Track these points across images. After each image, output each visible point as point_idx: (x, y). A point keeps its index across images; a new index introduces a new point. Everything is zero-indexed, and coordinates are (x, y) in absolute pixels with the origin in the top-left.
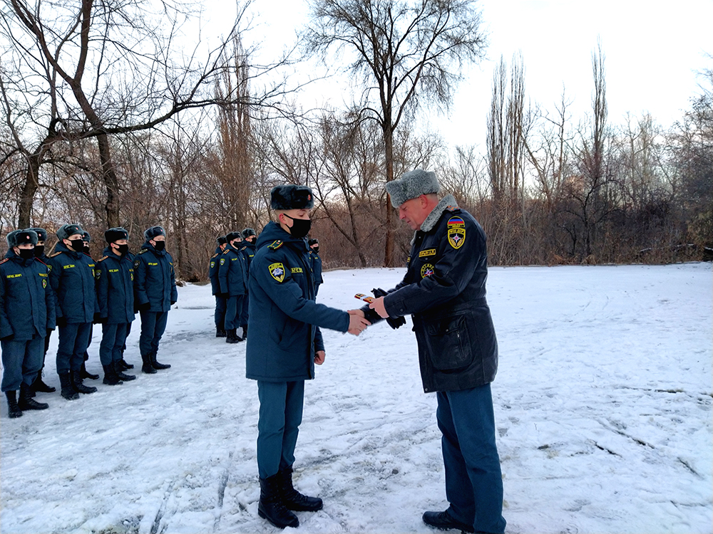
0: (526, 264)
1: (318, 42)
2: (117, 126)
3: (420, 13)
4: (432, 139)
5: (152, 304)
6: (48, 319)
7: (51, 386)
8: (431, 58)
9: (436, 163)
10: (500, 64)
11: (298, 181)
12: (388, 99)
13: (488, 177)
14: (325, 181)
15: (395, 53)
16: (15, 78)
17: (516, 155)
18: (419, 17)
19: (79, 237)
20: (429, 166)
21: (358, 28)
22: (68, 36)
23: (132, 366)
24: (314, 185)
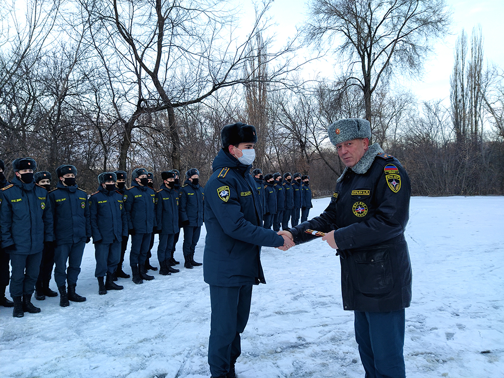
0: (485, 194)
1: (315, 33)
2: (178, 102)
3: (394, 4)
4: (404, 97)
5: (190, 221)
6: (123, 230)
7: (128, 274)
8: (402, 37)
9: (407, 116)
10: (461, 37)
11: (299, 133)
12: (368, 69)
13: (452, 125)
14: (319, 132)
15: (374, 36)
16: (117, 74)
17: (475, 107)
18: (392, 7)
19: (145, 176)
20: (401, 117)
21: (345, 20)
22: (148, 45)
23: (179, 262)
24: (311, 135)
